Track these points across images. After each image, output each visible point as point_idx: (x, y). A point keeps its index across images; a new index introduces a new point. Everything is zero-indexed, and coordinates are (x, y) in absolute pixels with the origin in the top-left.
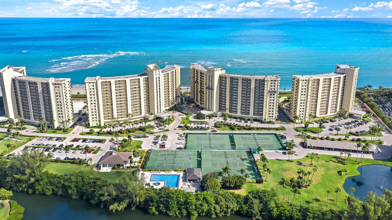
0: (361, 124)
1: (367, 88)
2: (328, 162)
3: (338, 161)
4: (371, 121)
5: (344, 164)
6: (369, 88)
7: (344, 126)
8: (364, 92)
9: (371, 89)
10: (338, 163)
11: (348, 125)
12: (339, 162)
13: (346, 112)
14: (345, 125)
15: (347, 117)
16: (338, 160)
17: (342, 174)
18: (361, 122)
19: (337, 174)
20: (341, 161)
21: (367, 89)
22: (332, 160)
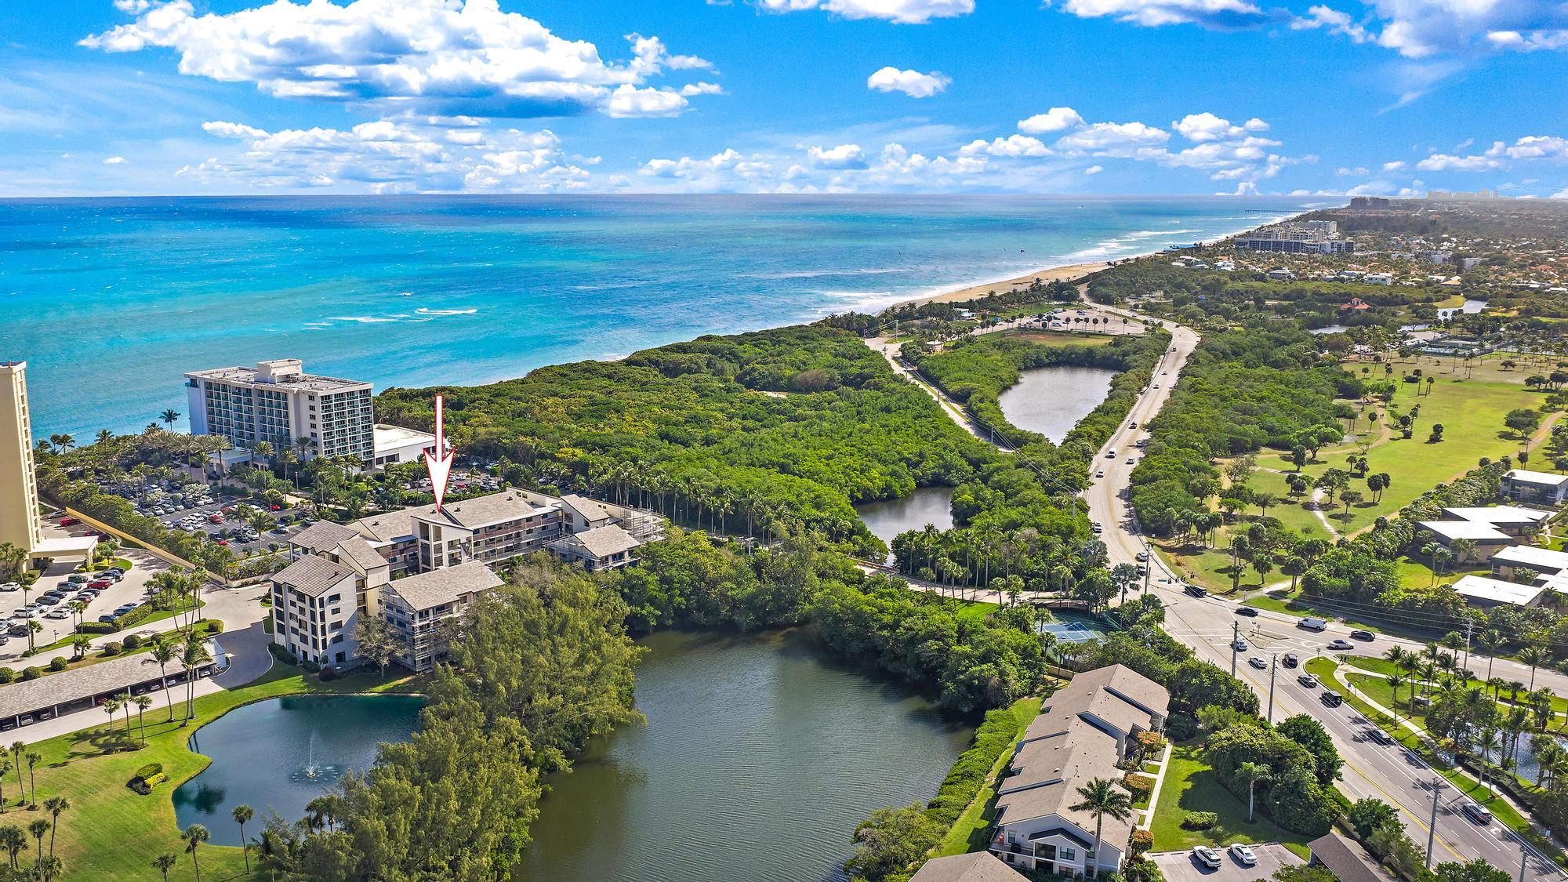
0: (102, 586)
1: (49, 450)
2: (65, 764)
3: (101, 747)
4: (129, 565)
5: (133, 748)
6: (58, 448)
7: (42, 611)
8: (47, 466)
9: (68, 449)
10: (105, 753)
11: (53, 603)
12: (108, 750)
13: (21, 554)
14: (44, 607)
15: (31, 576)
16: (101, 741)
17: (149, 786)
18: (95, 577)
19: (128, 792)
20: (115, 741)
21: (54, 453)
22: (74, 750)
